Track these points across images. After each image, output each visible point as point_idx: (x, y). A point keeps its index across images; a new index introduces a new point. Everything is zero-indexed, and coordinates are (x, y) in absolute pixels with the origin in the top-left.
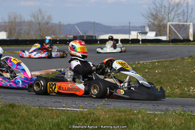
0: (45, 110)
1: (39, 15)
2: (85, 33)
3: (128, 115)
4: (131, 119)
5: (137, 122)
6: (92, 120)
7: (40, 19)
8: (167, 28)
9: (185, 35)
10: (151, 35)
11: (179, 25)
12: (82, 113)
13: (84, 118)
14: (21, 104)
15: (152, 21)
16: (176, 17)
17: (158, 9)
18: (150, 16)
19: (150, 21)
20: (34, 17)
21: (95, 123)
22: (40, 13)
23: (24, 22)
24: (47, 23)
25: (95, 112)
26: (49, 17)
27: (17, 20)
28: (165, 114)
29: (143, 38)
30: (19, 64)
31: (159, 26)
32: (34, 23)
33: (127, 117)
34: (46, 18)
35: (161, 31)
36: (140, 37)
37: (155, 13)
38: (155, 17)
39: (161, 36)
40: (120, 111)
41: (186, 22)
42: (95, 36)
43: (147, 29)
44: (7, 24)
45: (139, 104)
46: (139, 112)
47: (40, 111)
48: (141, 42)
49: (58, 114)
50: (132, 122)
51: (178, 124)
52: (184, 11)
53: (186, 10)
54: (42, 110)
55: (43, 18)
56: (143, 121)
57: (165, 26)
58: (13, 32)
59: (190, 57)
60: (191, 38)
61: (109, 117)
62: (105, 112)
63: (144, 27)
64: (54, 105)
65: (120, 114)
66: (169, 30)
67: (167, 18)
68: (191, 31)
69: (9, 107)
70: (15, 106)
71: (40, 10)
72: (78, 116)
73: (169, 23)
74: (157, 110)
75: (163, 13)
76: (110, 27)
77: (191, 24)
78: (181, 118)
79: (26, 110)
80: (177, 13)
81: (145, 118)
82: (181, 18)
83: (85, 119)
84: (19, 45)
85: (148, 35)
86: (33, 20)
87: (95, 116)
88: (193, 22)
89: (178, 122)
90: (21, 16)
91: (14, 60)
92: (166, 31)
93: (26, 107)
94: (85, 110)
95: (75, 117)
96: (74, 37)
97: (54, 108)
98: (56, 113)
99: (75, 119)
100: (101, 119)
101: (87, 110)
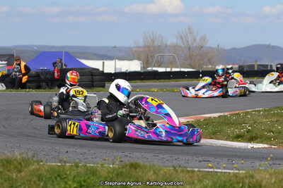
0: (183, 171)
1: (189, 35)
2: (256, 61)
6: (249, 186)
7: (190, 41)
12: (236, 176)
14: (148, 164)
20: (181, 38)
22: (191, 33)
23: (166, 46)
24: (202, 47)
25: (255, 175)
26: (204, 38)
27: (156, 44)
30: (159, 106)
32: (181, 47)
34: (198, 39)
42: (271, 66)
44: (142, 50)
47: (174, 173)
49: (201, 179)
54: (177, 171)
55: (195, 40)
58: (150, 62)
61: (275, 182)
62: (271, 175)
64: (198, 165)
69: (130, 167)
70: (139, 166)
71: (189, 28)
72: (230, 180)
79: (154, 171)
84: (158, 79)
86: (180, 43)
87: (255, 180)
90: (162, 37)
91: (152, 100)
93: (154, 168)
94: (241, 172)
95: (225, 182)
96: (240, 67)
97: (196, 170)
98: (198, 176)
99: (225, 185)
100: (263, 184)
101: (244, 172)
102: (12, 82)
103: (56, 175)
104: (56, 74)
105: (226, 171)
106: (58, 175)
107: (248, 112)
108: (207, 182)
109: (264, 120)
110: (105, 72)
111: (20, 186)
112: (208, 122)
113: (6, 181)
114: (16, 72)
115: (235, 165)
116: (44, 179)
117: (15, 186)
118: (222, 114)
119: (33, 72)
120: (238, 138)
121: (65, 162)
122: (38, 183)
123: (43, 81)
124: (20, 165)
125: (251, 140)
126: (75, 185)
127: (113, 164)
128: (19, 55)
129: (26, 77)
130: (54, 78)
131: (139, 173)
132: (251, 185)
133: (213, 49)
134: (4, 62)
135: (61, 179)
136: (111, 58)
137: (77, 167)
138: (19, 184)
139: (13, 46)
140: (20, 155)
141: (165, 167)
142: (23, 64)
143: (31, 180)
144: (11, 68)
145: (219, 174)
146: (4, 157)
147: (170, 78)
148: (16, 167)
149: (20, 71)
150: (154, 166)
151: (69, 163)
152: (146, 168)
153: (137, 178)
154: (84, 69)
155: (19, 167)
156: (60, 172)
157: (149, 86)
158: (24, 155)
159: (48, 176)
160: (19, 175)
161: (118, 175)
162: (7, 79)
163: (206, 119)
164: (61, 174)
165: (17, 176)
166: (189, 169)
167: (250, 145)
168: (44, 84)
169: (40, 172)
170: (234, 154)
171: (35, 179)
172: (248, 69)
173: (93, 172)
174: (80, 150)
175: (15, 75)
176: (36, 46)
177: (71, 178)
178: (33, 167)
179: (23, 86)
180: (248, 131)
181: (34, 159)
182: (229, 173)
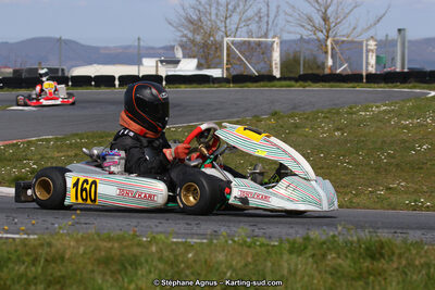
2: (40, 64)
3: (126, 247)
4: (134, 256)
5: (147, 261)
6: (46, 260)
8: (222, 51)
9: (262, 65)
10: (188, 67)
11: (249, 42)
12: (24, 243)
13: (28, 254)
15: (190, 35)
16: (242, 25)
17: (201, 9)
18: (186, 23)
19: (185, 36)
21: (53, 265)
25: (53, 241)
28: (210, 244)
29: (170, 73)
31: (205, 46)
33: (125, 251)
35: (210, 57)
36: (164, 71)
37: (195, 17)
38: (196, 25)
39: (209, 68)
40: (110, 239)
41: (266, 36)
42: (63, 70)
43: (179, 54)
45: (156, 222)
46: (153, 240)
48: (164, 83)
50: (135, 263)
51: (239, 266)
52: (259, 12)
53: (264, 10)
56: (160, 259)
57: (218, 47)
59: (275, 114)
60: (277, 73)
61: (84, 253)
62: (77, 241)
63: (172, 48)
65: (109, 245)
66: (228, 55)
67: (223, 29)
68: (276, 56)
72: (16, 251)
73: (226, 39)
74: (192, 235)
75: (213, 17)
76: (96, 49)
77: (276, 40)
78: (244, 252)
80: (244, 17)
81: (166, 254)
82: (254, 27)
83: (31, 258)
85: (181, 66)
87: (53, 250)
88: (280, 38)
89: (237, 262)
92: (221, 57)
94: (32, 237)
95: (8, 253)
96: (15, 72)
99: (10, 258)
100: (67, 257)
101: (36, 237)
105: (8, 236)
107: (30, 142)
109: (56, 154)
132: (49, 258)
172: (28, 76)
180: (33, 171)
182: (14, 239)
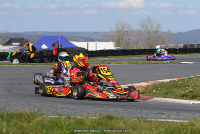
0: (144, 121)
1: (148, 23)
2: (196, 42)
6: (191, 132)
7: (149, 28)
12: (182, 124)
14: (119, 116)
20: (143, 25)
22: (150, 22)
23: (132, 31)
24: (157, 32)
25: (195, 124)
26: (158, 26)
27: (125, 30)
32: (142, 31)
44: (115, 34)
47: (138, 123)
49: (157, 126)
54: (140, 122)
55: (152, 27)
58: (121, 41)
64: (155, 117)
69: (107, 119)
70: (113, 118)
71: (148, 19)
72: (178, 128)
79: (124, 121)
83: (185, 131)
84: (126, 55)
86: (142, 29)
87: (195, 127)
90: (129, 25)
93: (124, 119)
94: (185, 121)
95: (174, 128)
96: (184, 46)
97: (154, 120)
98: (155, 124)
99: (174, 131)
101: (187, 121)
102: (23, 58)
103: (54, 125)
104: (54, 52)
105: (175, 121)
106: (56, 124)
107: (190, 78)
108: (162, 129)
110: (89, 50)
111: (30, 132)
112: (162, 85)
113: (19, 129)
114: (26, 51)
115: (182, 117)
116: (46, 127)
117: (25, 132)
118: (172, 80)
119: (38, 50)
120: (183, 96)
121: (61, 115)
122: (42, 130)
123: (45, 57)
124: (29, 118)
125: (193, 98)
126: (68, 132)
127: (95, 117)
128: (28, 38)
129: (33, 54)
130: (53, 55)
131: (113, 122)
132: (193, 131)
133: (165, 33)
134: (17, 44)
135: (58, 127)
136: (93, 40)
137: (70, 118)
138: (28, 131)
139: (24, 32)
140: (29, 110)
141: (132, 118)
142: (31, 45)
143: (37, 129)
144: (22, 48)
145: (170, 123)
146: (18, 112)
147: (135, 54)
148: (26, 119)
149: (29, 50)
150: (124, 117)
151: (63, 115)
152: (118, 119)
153: (112, 126)
154: (74, 48)
155: (29, 119)
156: (57, 122)
157: (120, 60)
158: (32, 111)
159: (49, 125)
160: (28, 125)
161: (98, 124)
162: (20, 56)
163: (160, 83)
164: (58, 124)
165: (27, 125)
166: (148, 120)
167: (192, 102)
168: (46, 59)
169: (43, 122)
170: (181, 108)
171: (40, 127)
172: (190, 48)
173: (81, 123)
174: (72, 107)
175: (26, 53)
176: (40, 32)
177: (65, 126)
178: (39, 119)
179: (31, 61)
180: (191, 92)
181: (39, 113)
182: (177, 122)
